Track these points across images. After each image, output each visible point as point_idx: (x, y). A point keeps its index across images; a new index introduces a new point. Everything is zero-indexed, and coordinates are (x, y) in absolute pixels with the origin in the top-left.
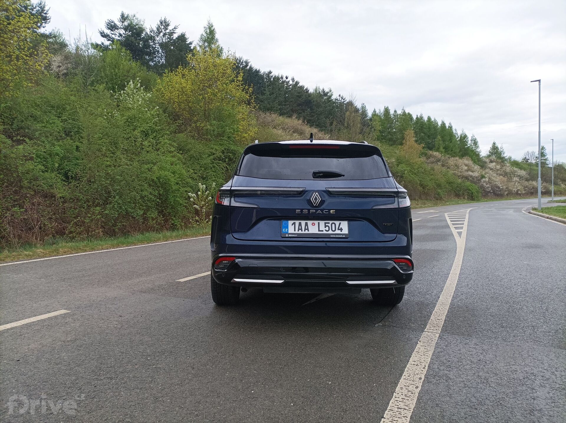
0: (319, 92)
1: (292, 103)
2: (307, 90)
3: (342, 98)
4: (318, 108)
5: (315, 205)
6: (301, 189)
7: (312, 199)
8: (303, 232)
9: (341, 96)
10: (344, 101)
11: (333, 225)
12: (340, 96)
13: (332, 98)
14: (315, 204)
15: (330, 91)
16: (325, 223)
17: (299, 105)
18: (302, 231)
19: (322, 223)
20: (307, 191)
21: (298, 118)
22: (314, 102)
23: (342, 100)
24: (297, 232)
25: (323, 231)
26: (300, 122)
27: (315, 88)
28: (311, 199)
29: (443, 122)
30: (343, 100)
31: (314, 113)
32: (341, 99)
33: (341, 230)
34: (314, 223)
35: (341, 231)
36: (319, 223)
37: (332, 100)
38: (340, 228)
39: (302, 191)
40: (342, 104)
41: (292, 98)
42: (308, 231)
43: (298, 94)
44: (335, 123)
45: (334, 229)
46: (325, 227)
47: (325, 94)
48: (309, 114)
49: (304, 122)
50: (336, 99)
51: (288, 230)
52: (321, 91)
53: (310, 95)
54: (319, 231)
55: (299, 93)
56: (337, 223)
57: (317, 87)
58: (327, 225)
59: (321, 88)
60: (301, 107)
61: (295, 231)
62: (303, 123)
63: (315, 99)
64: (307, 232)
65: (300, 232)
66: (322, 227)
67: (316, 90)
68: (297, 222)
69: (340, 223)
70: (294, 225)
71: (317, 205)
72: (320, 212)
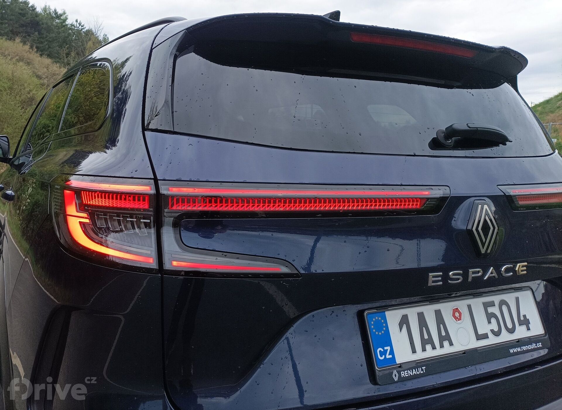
0: (50, 13)
1: (11, 22)
2: (33, 8)
3: (80, 24)
4: (49, 34)
5: (483, 251)
6: (437, 193)
7: (477, 229)
8: (439, 352)
9: (79, 22)
10: (83, 29)
11: (504, 308)
12: (77, 21)
13: (67, 23)
14: (483, 245)
15: (64, 13)
16: (486, 305)
17: (22, 26)
18: (434, 348)
19: (477, 303)
20: (461, 199)
21: (24, 43)
22: (43, 24)
23: (80, 27)
24: (420, 355)
25: (485, 336)
26: (27, 47)
27: (43, 6)
28: (474, 229)
30: (82, 27)
31: (43, 38)
32: (78, 26)
33: (525, 322)
35: (528, 329)
36: (470, 308)
37: (67, 25)
38: (522, 318)
39: (443, 199)
40: (79, 32)
41: (12, 15)
42: (451, 344)
43: (20, 11)
44: (73, 54)
45: (510, 326)
46: (489, 322)
47: (58, 16)
48: (36, 39)
49: (31, 47)
50: (72, 25)
51: (392, 352)
52: (51, 11)
53: (37, 15)
54: (479, 337)
55: (22, 10)
56: (510, 298)
57: (46, 6)
58: (490, 310)
59: (52, 9)
60: (24, 28)
61: (414, 351)
62: (31, 50)
63: (45, 21)
64: (447, 349)
65: (430, 353)
66: (484, 328)
67: (45, 9)
68: (412, 313)
69: (517, 299)
70: (405, 327)
71: (489, 251)
72: (492, 273)
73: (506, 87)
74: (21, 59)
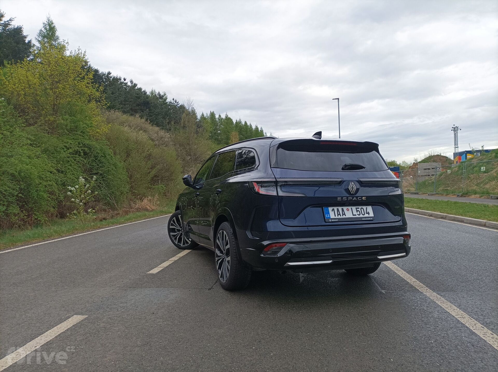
0: (155, 95)
1: (131, 103)
2: (145, 93)
3: (176, 101)
4: (156, 109)
5: (352, 193)
6: (340, 180)
7: (350, 188)
8: (342, 217)
9: (175, 100)
10: (178, 105)
11: (362, 210)
12: (173, 99)
13: (167, 101)
14: (352, 192)
15: (165, 95)
16: (356, 208)
17: (138, 105)
18: (341, 216)
19: (354, 208)
20: (344, 181)
21: (141, 117)
22: (151, 103)
23: (176, 103)
24: (337, 217)
25: (356, 215)
26: (143, 120)
27: (150, 91)
28: (349, 188)
29: (257, 127)
30: (177, 103)
31: (152, 113)
32: (174, 103)
33: (368, 213)
34: (348, 209)
35: (369, 215)
36: (351, 208)
37: (167, 102)
38: (367, 212)
39: (341, 181)
40: (175, 106)
41: (131, 98)
42: (345, 216)
43: (136, 95)
44: (173, 123)
45: (363, 213)
46: (357, 212)
47: (161, 97)
48: (148, 114)
49: (147, 120)
50: (170, 102)
51: (330, 216)
52: (156, 93)
53: (148, 97)
54: (353, 215)
55: (138, 94)
56: (364, 207)
57: (152, 90)
58: (357, 209)
59: (157, 92)
60: (140, 107)
61: (335, 216)
62: (146, 122)
63: (153, 101)
64: (344, 217)
65: (339, 217)
66: (355, 213)
67: (152, 93)
68: (335, 208)
69: (367, 208)
70: (333, 211)
71: (353, 193)
72: (355, 199)
73: (374, 152)
74: (141, 129)
